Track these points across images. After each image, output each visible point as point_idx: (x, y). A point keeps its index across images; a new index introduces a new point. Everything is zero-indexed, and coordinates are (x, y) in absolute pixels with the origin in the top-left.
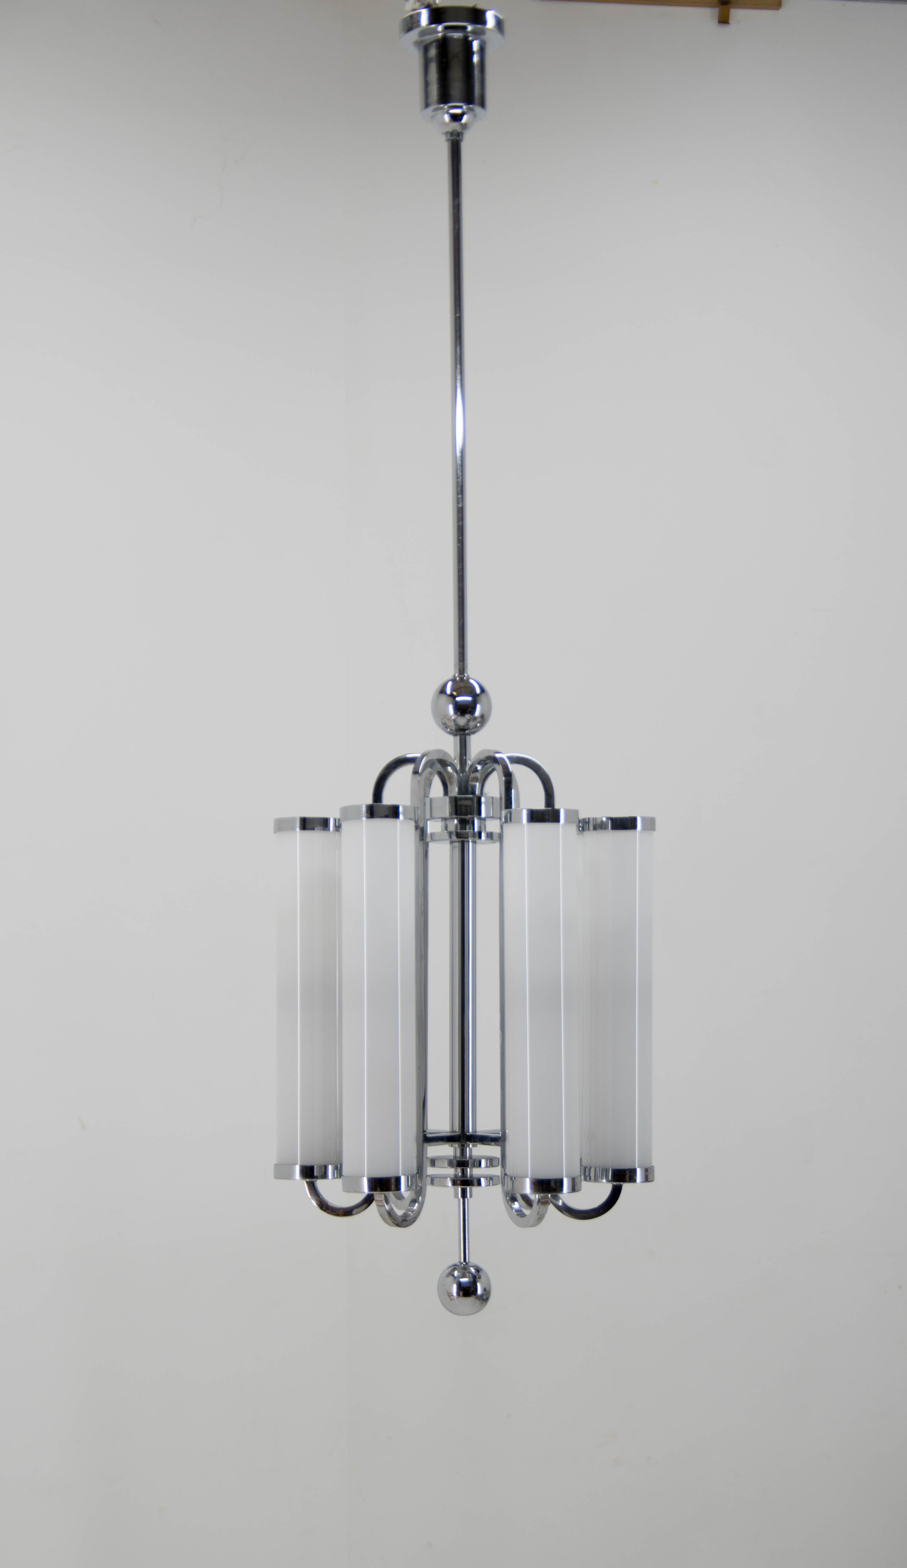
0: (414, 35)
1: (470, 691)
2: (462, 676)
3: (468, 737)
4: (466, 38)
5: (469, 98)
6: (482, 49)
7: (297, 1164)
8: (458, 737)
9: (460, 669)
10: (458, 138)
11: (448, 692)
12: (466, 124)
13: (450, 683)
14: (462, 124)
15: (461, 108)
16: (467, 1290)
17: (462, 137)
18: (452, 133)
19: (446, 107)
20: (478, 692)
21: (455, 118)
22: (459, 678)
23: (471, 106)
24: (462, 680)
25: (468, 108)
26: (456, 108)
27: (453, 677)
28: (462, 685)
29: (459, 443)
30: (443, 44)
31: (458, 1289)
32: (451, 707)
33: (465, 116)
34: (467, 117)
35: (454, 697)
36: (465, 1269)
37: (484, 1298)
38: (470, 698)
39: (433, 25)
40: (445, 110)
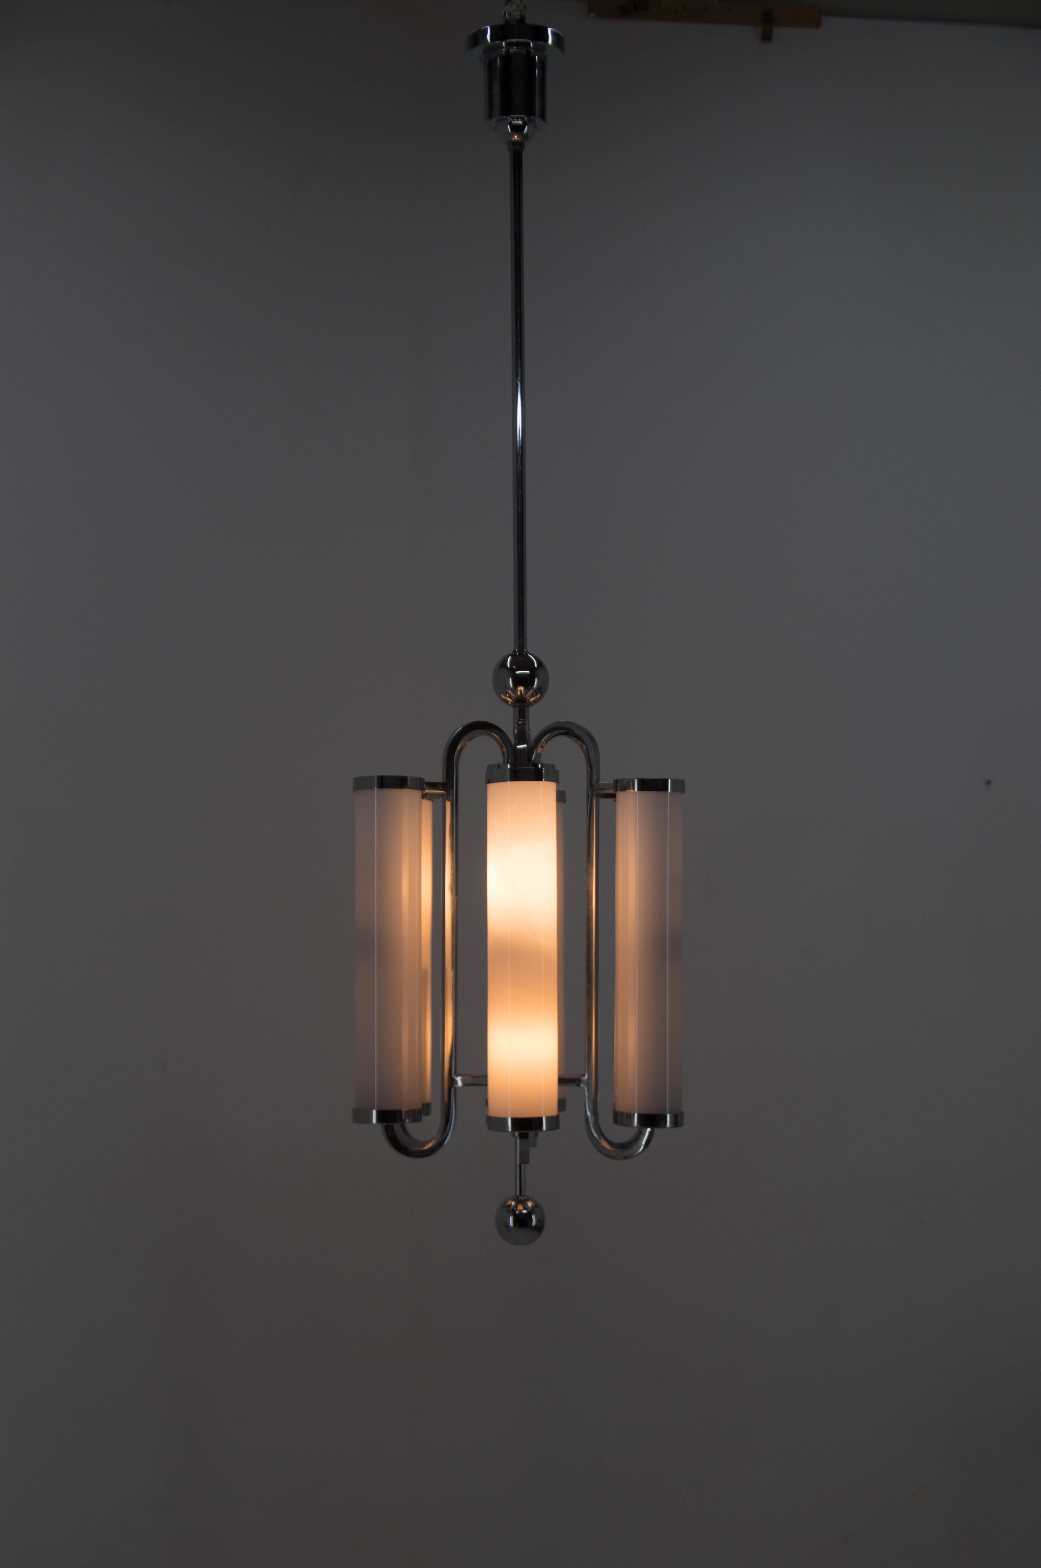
0: (479, 50)
1: (528, 665)
2: (522, 651)
3: (526, 708)
4: (528, 52)
5: (529, 111)
6: (543, 63)
7: (374, 1109)
8: (517, 708)
9: (519, 644)
10: (519, 148)
11: (508, 666)
12: (527, 134)
13: (510, 657)
14: (523, 134)
15: (522, 119)
16: (522, 1221)
17: (524, 147)
18: (514, 143)
19: (509, 118)
20: (536, 666)
21: (517, 129)
22: (519, 653)
23: (532, 117)
24: (521, 654)
25: (530, 120)
26: (518, 119)
27: (513, 652)
28: (521, 660)
29: (520, 435)
30: (507, 59)
31: (515, 1221)
32: (510, 680)
33: (526, 127)
34: (528, 128)
35: (514, 671)
36: (521, 1201)
37: (539, 1228)
38: (528, 672)
39: (498, 42)
40: (508, 121)
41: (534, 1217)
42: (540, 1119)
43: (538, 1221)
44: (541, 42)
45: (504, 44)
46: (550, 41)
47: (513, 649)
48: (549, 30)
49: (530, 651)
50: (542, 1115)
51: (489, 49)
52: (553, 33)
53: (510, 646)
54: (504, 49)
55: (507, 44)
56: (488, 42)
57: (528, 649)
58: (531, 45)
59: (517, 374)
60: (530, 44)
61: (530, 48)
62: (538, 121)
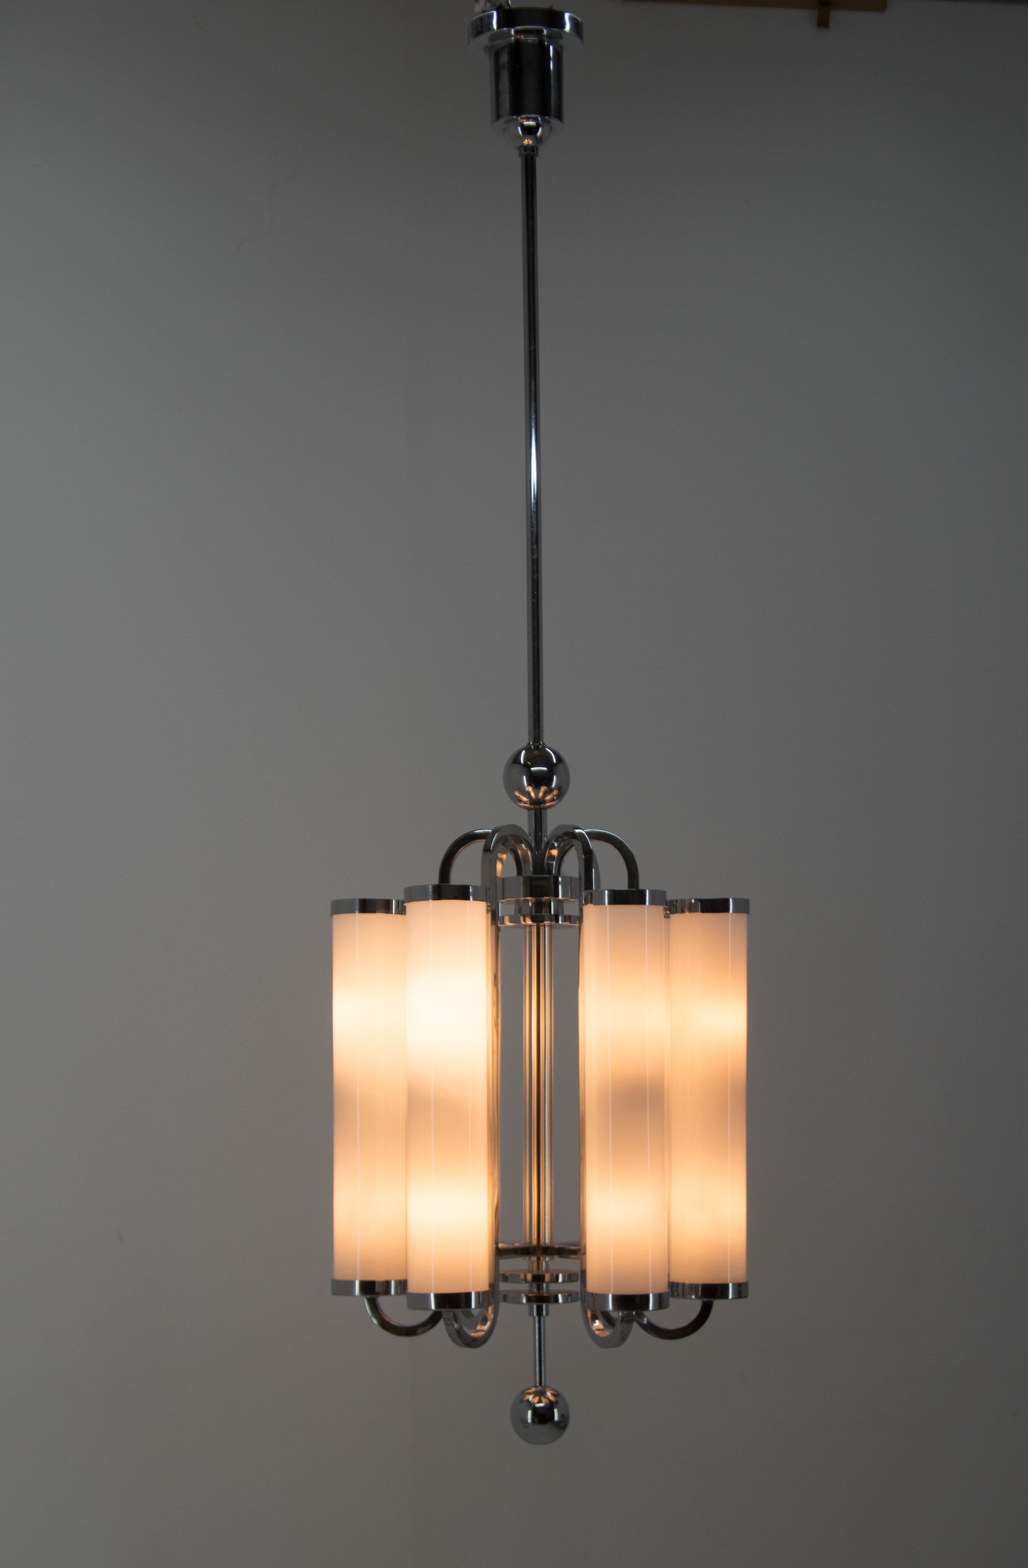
0: (484, 38)
1: (546, 760)
2: (538, 744)
3: (543, 813)
4: (541, 43)
5: (543, 110)
6: (559, 56)
7: (357, 1280)
9: (534, 736)
10: (532, 153)
11: (522, 762)
12: (541, 137)
13: (524, 752)
14: (536, 138)
15: (535, 119)
16: (543, 1416)
17: (537, 152)
18: (526, 148)
19: (519, 118)
20: (555, 761)
21: (529, 131)
22: (534, 747)
23: (547, 117)
24: (537, 748)
25: (544, 121)
26: (528, 119)
27: (527, 745)
28: (537, 754)
29: (534, 489)
30: (516, 49)
31: (533, 1415)
32: (525, 778)
33: (540, 129)
34: (542, 130)
35: (529, 767)
36: (541, 1394)
37: (562, 1425)
38: (545, 769)
39: (505, 29)
40: (518, 122)
41: (556, 1411)
42: (468, 1295)
43: (562, 1416)
44: (556, 29)
45: (513, 32)
46: (568, 28)
47: (527, 742)
48: (567, 16)
49: (547, 744)
50: (470, 1291)
51: (494, 37)
52: (571, 19)
53: (523, 738)
54: (512, 38)
55: (517, 32)
56: (494, 30)
57: (544, 742)
58: (545, 32)
59: (530, 417)
60: (543, 31)
61: (543, 36)
62: (554, 122)
